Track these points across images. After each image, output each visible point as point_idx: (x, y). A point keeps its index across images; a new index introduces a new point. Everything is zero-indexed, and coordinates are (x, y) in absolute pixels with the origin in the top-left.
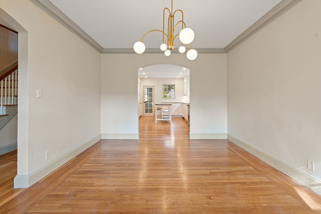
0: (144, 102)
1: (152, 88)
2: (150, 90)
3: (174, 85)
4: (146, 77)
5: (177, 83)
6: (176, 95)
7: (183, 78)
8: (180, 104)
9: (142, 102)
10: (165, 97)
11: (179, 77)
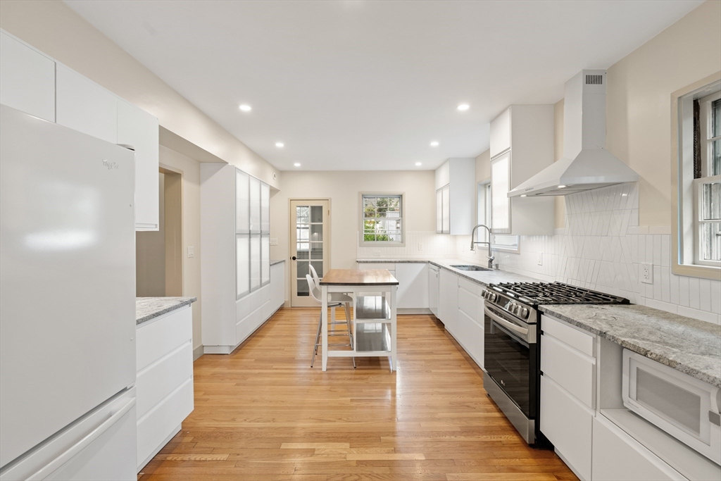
0: (294, 258)
1: (321, 207)
2: (317, 212)
3: (400, 197)
4: (297, 165)
5: (412, 190)
6: (407, 232)
7: (433, 172)
8: (424, 265)
9: (286, 257)
10: (370, 238)
11: (418, 164)
